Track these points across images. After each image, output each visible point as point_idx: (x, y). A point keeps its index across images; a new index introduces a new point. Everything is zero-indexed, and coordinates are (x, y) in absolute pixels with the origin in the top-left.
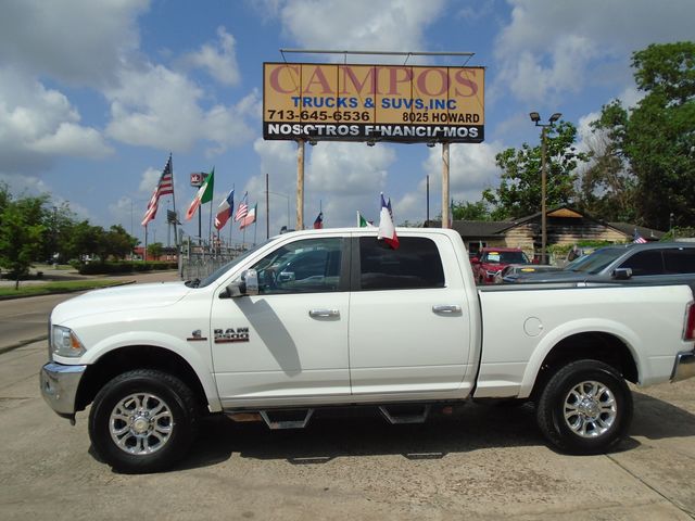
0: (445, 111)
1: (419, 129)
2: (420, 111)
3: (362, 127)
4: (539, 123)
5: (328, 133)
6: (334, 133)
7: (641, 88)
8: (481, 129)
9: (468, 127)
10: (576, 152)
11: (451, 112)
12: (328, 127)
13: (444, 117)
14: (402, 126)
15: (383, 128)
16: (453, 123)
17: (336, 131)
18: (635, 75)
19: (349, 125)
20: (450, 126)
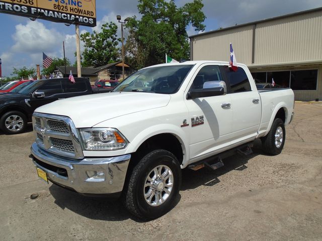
0: (76, 7)
1: (63, 14)
2: (63, 5)
3: (29, 8)
4: (120, 21)
5: (7, 8)
6: (11, 9)
7: (140, 12)
8: (95, 20)
9: (89, 18)
10: (117, 38)
11: (80, 8)
12: (6, 4)
13: (76, 11)
14: (54, 12)
15: (42, 11)
16: (80, 14)
17: (12, 8)
18: (138, 6)
19: (21, 6)
20: (79, 16)
